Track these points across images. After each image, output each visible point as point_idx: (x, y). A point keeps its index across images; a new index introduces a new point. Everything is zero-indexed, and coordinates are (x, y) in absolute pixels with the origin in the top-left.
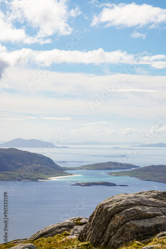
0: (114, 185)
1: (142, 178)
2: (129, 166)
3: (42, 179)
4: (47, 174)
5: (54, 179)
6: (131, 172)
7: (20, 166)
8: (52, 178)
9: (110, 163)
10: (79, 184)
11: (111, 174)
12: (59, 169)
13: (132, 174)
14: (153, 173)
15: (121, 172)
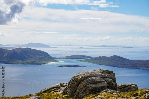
0: (80, 66)
1: (94, 63)
2: (88, 57)
3: (43, 63)
4: (46, 61)
5: (49, 63)
6: (89, 60)
7: (32, 57)
8: (48, 63)
9: (78, 55)
10: (62, 66)
11: (78, 61)
12: (52, 59)
13: (89, 61)
14: (100, 60)
15: (84, 60)
